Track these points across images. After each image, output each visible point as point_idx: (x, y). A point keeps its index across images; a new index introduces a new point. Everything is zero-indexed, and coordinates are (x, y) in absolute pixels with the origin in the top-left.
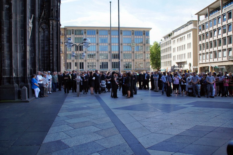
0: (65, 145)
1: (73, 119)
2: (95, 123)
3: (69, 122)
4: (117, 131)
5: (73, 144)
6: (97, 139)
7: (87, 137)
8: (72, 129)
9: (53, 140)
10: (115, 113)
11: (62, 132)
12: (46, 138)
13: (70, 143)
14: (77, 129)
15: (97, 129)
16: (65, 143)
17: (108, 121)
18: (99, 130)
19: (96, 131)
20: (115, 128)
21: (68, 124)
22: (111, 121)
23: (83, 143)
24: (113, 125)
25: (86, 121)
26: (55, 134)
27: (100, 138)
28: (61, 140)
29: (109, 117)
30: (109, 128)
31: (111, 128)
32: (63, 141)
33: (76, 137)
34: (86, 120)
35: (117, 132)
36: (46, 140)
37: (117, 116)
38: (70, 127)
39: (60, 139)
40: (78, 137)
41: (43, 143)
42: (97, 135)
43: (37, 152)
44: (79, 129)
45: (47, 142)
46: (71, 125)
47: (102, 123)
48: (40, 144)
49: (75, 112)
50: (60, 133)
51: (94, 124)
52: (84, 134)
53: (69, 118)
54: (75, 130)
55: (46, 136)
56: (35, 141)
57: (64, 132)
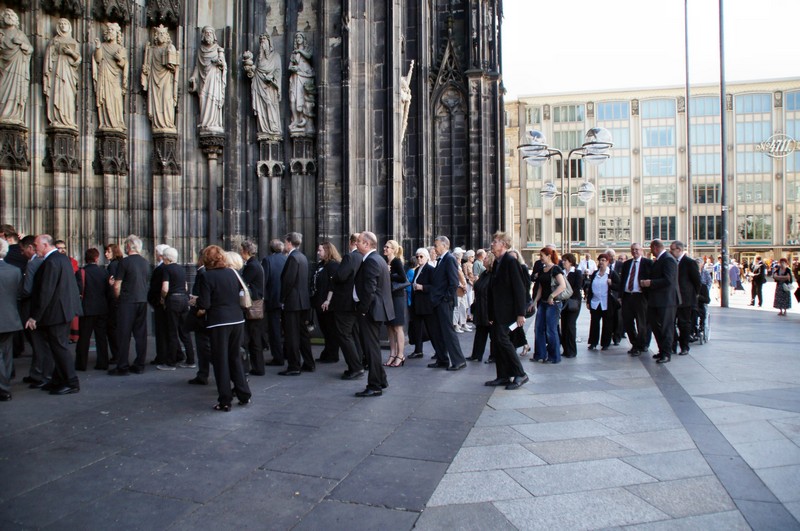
0: (509, 525)
1: (544, 425)
2: (627, 449)
3: (527, 434)
4: (724, 497)
5: (537, 525)
6: (636, 520)
7: (594, 506)
8: (540, 462)
9: (466, 500)
10: (713, 416)
11: (502, 472)
12: (440, 488)
13: (527, 521)
14: (558, 466)
15: (635, 477)
16: (508, 517)
17: (682, 447)
18: (646, 479)
19: (632, 482)
20: (714, 479)
21: (525, 442)
22: (692, 446)
23: (577, 528)
24: (701, 465)
25: (593, 438)
26: (476, 475)
27: (649, 518)
28: (495, 504)
29: (683, 430)
30: (686, 474)
31: (696, 477)
32: (502, 507)
33: (551, 498)
34: (594, 434)
35: (723, 502)
36: (441, 496)
37: (720, 428)
38: (532, 455)
39: (490, 499)
40: (560, 500)
41: (430, 504)
42: (637, 501)
44: (564, 467)
45: (445, 503)
46: (534, 445)
47: (655, 450)
48: (416, 505)
49: (552, 396)
50: (495, 474)
51: (622, 452)
52: (584, 488)
53: (529, 420)
54: (548, 467)
55: (443, 480)
56: (403, 495)
57: (508, 471)
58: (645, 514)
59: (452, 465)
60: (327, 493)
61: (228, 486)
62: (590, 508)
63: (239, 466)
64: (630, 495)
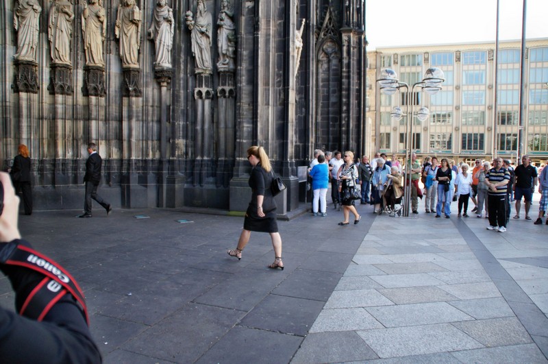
0: (368, 348)
1: (393, 276)
2: (452, 296)
3: (381, 283)
4: (523, 333)
5: (388, 349)
6: (460, 347)
7: (429, 336)
8: (390, 303)
9: (337, 329)
10: (513, 274)
11: (363, 309)
12: (319, 319)
13: (381, 346)
14: (403, 306)
15: (458, 316)
16: (367, 342)
17: (492, 295)
18: (467, 318)
19: (456, 320)
20: (515, 320)
21: (379, 288)
22: (499, 295)
23: (418, 352)
24: (506, 310)
25: (428, 287)
26: (345, 311)
27: (469, 346)
28: (359, 333)
29: (492, 283)
30: (495, 315)
31: (502, 318)
32: (362, 335)
33: (398, 329)
34: (428, 284)
35: (523, 337)
36: (319, 325)
37: (518, 282)
38: (384, 298)
39: (355, 329)
40: (405, 331)
41: (311, 331)
42: (460, 334)
43: (293, 356)
44: (407, 307)
45: (322, 331)
46: (385, 291)
47: (472, 297)
48: (301, 332)
49: (398, 256)
50: (356, 310)
51: (448, 298)
52: (422, 323)
53: (382, 273)
54: (395, 306)
55: (321, 314)
56: (292, 324)
57: (367, 309)
58: (466, 343)
59: (327, 303)
60: (238, 321)
61: (169, 313)
62: (426, 337)
63: (177, 300)
64: (455, 329)
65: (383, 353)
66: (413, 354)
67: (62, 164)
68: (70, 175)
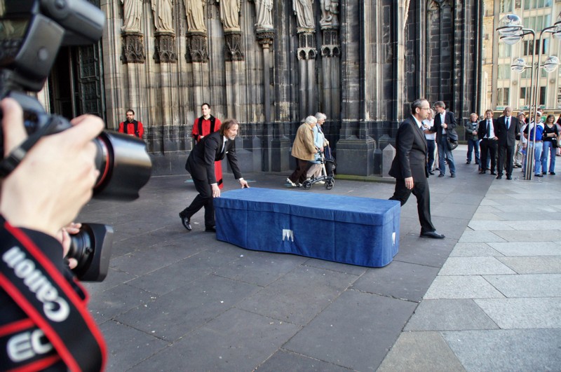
0: (487, 317)
1: (514, 243)
3: (500, 250)
5: (509, 320)
8: (510, 272)
9: (452, 296)
11: (481, 277)
12: (433, 286)
13: (501, 316)
14: (525, 276)
16: (486, 311)
21: (499, 256)
25: (555, 256)
26: (461, 278)
28: (476, 301)
32: (481, 304)
33: (521, 300)
34: (555, 253)
36: (434, 292)
38: (504, 266)
39: (472, 297)
40: (528, 302)
41: (425, 297)
43: (408, 322)
44: (530, 277)
45: (437, 297)
46: (505, 259)
48: (415, 298)
49: (519, 222)
50: (473, 278)
52: (548, 295)
53: (501, 240)
54: (517, 276)
55: (435, 280)
56: (405, 289)
57: (486, 277)
59: (442, 269)
60: (350, 284)
61: (280, 276)
63: (287, 263)
65: (503, 324)
66: (538, 327)
67: (170, 131)
68: (177, 141)
